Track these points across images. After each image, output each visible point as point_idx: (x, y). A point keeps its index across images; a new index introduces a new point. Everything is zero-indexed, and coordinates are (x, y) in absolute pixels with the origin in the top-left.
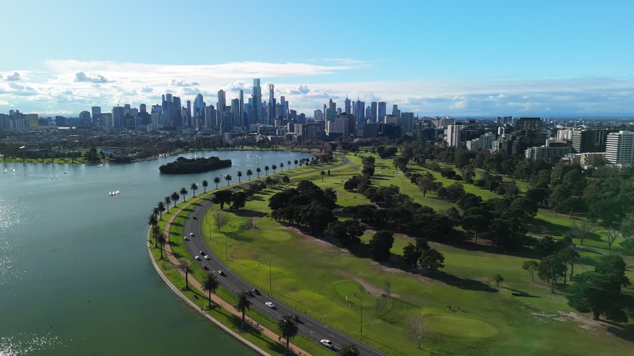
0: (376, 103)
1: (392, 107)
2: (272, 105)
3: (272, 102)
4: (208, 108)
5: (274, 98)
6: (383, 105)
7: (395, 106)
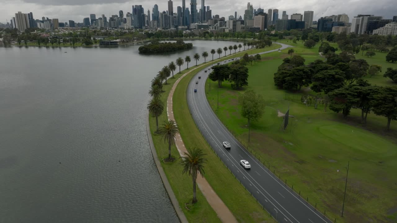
0: (272, 10)
1: (282, 13)
2: (203, 11)
3: (203, 9)
4: (162, 14)
5: (205, 6)
6: (276, 12)
7: (284, 13)
